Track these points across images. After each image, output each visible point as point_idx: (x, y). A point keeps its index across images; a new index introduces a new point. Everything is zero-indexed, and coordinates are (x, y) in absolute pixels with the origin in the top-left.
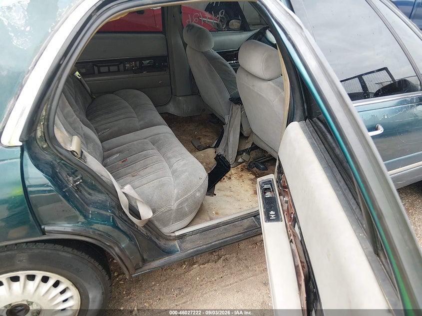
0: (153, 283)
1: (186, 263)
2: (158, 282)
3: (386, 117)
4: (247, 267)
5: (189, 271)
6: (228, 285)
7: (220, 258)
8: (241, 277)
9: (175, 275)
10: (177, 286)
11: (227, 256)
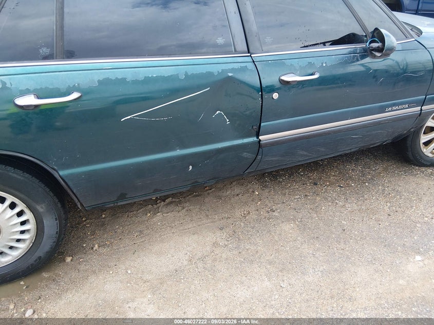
0: (117, 227)
1: (151, 212)
2: (122, 226)
3: (324, 65)
4: (207, 216)
5: (153, 218)
6: (186, 229)
7: (183, 208)
8: (199, 223)
9: (139, 222)
10: (139, 229)
11: (191, 207)
